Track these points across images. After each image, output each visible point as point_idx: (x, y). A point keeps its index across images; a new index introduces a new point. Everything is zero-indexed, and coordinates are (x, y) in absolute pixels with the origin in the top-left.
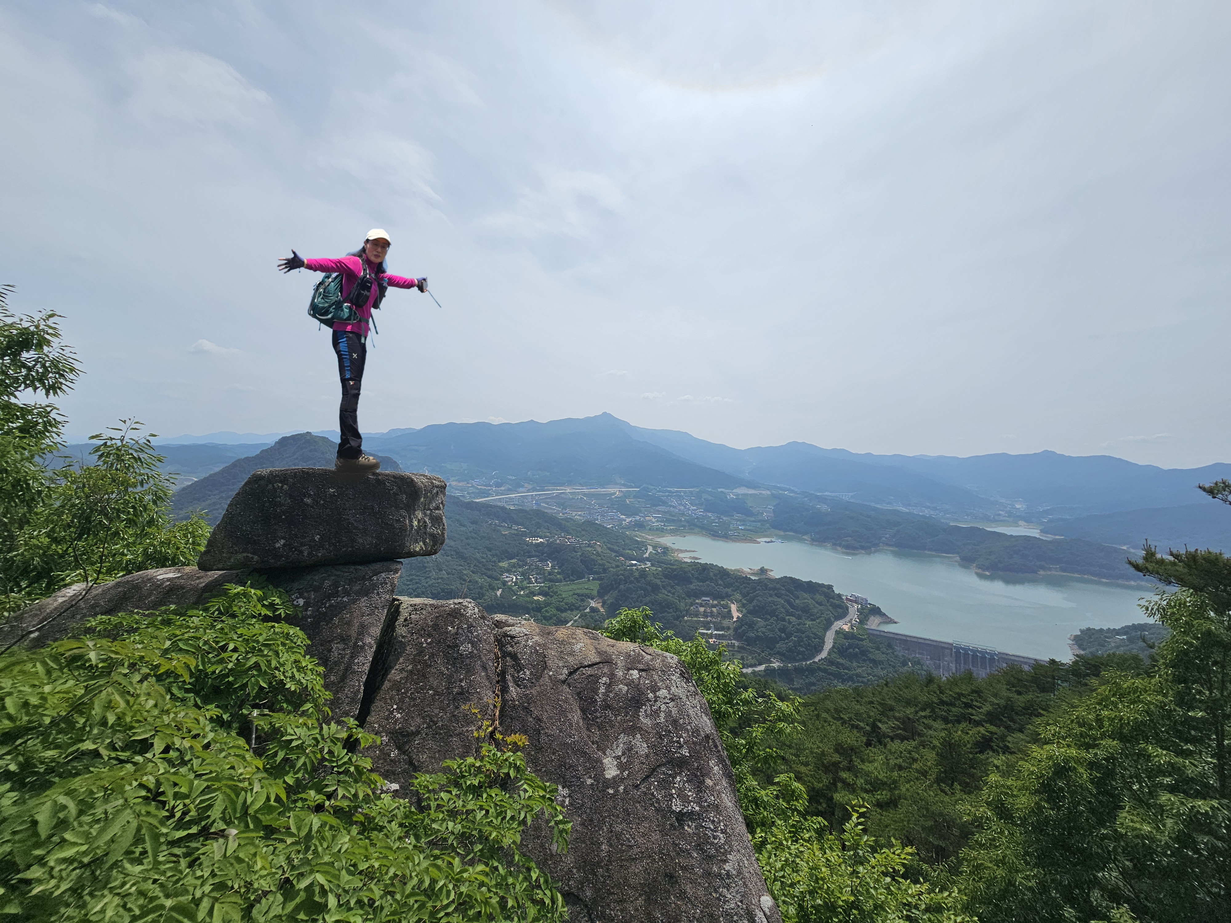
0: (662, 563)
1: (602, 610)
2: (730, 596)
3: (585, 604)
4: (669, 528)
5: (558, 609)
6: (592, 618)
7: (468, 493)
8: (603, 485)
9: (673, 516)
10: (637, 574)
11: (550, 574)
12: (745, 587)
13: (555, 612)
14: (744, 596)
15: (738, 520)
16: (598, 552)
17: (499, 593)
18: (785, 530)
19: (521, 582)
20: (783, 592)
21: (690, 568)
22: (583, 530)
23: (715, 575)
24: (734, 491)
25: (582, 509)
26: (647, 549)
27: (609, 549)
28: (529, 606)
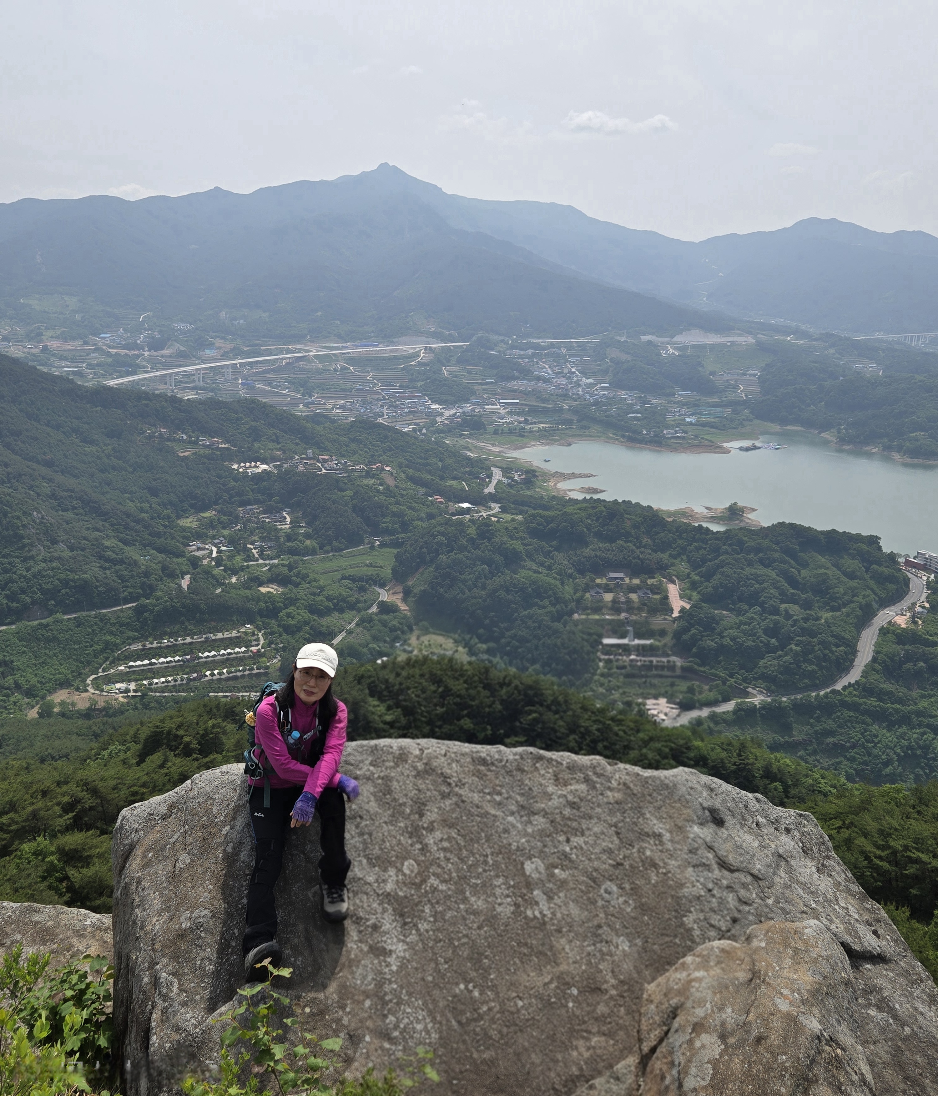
0: (523, 504)
1: (403, 607)
2: (666, 567)
3: (367, 596)
4: (536, 427)
5: (312, 610)
6: (384, 624)
7: (90, 366)
8: (388, 337)
9: (544, 401)
10: (472, 531)
11: (289, 538)
12: (698, 549)
13: (306, 615)
14: (695, 566)
15: (682, 404)
16: (388, 488)
17: (185, 583)
18: (784, 422)
19: (231, 558)
20: (776, 555)
21: (583, 514)
22: (353, 440)
23: (635, 526)
24: (677, 339)
25: (345, 393)
26: (490, 476)
27: (411, 479)
28: (251, 606)
